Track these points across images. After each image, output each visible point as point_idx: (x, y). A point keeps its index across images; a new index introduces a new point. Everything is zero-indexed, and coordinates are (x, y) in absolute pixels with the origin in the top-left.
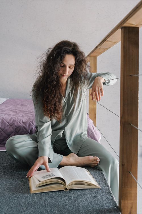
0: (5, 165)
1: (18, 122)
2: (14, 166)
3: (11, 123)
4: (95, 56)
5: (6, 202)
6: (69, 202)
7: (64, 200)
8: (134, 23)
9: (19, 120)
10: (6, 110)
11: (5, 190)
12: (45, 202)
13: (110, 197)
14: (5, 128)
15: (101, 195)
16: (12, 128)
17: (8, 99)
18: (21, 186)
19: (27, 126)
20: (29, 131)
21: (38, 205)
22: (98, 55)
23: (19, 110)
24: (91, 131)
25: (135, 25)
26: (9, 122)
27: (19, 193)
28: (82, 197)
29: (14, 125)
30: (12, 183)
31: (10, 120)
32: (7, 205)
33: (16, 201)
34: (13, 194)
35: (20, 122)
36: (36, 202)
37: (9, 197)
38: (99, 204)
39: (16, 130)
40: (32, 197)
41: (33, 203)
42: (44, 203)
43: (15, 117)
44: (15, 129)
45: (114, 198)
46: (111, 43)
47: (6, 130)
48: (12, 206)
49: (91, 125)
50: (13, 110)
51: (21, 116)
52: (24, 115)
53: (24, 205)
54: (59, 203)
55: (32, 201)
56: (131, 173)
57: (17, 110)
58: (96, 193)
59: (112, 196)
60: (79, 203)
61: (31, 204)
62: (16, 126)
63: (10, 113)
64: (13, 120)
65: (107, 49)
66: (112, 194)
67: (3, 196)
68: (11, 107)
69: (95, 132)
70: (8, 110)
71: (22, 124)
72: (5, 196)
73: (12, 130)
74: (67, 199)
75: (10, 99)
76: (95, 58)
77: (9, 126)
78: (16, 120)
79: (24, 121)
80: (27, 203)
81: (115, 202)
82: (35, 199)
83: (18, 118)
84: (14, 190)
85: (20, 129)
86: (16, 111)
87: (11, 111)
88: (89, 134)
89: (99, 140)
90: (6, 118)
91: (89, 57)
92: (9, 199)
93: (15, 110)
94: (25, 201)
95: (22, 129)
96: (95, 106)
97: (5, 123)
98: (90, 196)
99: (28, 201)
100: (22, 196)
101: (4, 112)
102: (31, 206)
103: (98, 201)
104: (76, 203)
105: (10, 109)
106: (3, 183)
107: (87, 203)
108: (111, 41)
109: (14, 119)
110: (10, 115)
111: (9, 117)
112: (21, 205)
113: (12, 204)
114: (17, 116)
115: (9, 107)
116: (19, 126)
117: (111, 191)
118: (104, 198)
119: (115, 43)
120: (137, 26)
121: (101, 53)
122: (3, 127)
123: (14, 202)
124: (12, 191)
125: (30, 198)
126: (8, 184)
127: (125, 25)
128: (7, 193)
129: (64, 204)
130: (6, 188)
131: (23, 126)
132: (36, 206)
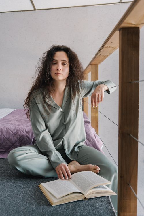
0: (9, 172)
1: (22, 132)
2: (17, 173)
3: (15, 133)
4: (97, 64)
5: (5, 209)
6: (67, 211)
7: (62, 209)
8: (133, 23)
9: (22, 130)
10: (12, 120)
11: (6, 197)
12: (43, 210)
13: (109, 207)
14: (9, 137)
15: (100, 204)
16: (16, 137)
17: (15, 109)
18: (21, 193)
19: (30, 135)
20: (32, 140)
21: (36, 213)
22: (100, 63)
23: (24, 120)
24: (93, 140)
25: (134, 24)
26: (13, 131)
27: (19, 200)
28: (80, 206)
29: (17, 134)
30: (13, 190)
31: (14, 130)
32: (6, 212)
33: (15, 208)
34: (13, 202)
35: (23, 132)
36: (34, 210)
37: (9, 204)
38: (97, 214)
39: (20, 139)
40: (31, 205)
41: (31, 211)
42: (42, 212)
43: (18, 126)
44: (18, 138)
45: (114, 208)
46: (110, 48)
47: (11, 139)
48: (11, 213)
49: (93, 134)
50: (18, 120)
51: (25, 125)
52: (27, 124)
53: (22, 213)
54: (56, 212)
55: (31, 209)
56: (130, 185)
57: (22, 119)
58: (94, 203)
59: (111, 206)
60: (77, 213)
61: (29, 212)
62: (19, 135)
63: (15, 123)
64: (17, 130)
65: (108, 56)
66: (112, 203)
67: (4, 203)
68: (17, 117)
69: (97, 140)
70: (14, 120)
71: (25, 134)
72: (6, 203)
73: (16, 139)
74: (64, 208)
75: (17, 109)
76: (96, 66)
77: (13, 136)
78: (19, 130)
79: (27, 131)
80: (25, 211)
81: (114, 212)
82: (34, 207)
83: (21, 128)
84: (14, 197)
85: (24, 138)
86: (21, 121)
87: (17, 121)
88: (91, 142)
89: (101, 148)
90: (10, 127)
91: (90, 66)
92: (9, 206)
93: (21, 119)
94: (24, 209)
95: (25, 138)
96: (97, 115)
97: (9, 133)
98: (88, 206)
99: (27, 209)
100: (21, 203)
101: (10, 122)
102: (29, 214)
103: (96, 211)
104: (74, 212)
105: (16, 119)
106: (5, 190)
107: (85, 213)
108: (110, 47)
109: (18, 128)
110: (15, 124)
111: (13, 127)
112: (19, 212)
113: (11, 211)
114: (21, 125)
115: (15, 117)
116: (23, 136)
117: (111, 201)
118: (103, 208)
119: (115, 48)
120: (138, 26)
121: (102, 61)
122: (8, 137)
123: (13, 209)
124: (13, 198)
125: (29, 206)
126: (10, 192)
127: (123, 25)
128: (8, 200)
129: (62, 213)
130: (7, 195)
131: (26, 135)
132: (34, 214)
